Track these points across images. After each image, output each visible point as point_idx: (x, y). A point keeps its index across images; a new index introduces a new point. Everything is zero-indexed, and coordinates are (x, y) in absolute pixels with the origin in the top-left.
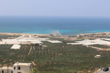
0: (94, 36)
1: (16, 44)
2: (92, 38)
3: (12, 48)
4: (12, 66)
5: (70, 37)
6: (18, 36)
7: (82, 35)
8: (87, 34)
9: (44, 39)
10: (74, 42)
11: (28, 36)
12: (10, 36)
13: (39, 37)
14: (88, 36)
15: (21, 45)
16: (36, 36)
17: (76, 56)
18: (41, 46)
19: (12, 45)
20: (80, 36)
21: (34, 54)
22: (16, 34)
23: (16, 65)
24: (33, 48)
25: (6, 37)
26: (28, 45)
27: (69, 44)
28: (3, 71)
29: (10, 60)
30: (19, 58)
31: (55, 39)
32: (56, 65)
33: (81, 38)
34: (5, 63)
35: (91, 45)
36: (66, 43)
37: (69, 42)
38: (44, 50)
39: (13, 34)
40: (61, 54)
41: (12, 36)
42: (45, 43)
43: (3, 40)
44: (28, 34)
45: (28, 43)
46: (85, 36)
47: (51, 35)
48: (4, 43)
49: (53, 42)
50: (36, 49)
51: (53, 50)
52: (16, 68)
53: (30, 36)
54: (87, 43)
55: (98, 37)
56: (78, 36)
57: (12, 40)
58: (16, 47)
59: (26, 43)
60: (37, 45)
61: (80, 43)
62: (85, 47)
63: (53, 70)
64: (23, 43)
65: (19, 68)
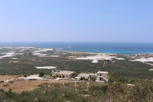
0: (148, 56)
1: (95, 59)
2: (146, 57)
3: (92, 62)
4: (96, 73)
5: (130, 56)
6: (96, 55)
7: (139, 55)
8: (143, 54)
9: (113, 57)
10: (133, 59)
11: (102, 55)
12: (91, 55)
13: (110, 55)
14: (144, 55)
15: (98, 60)
16: (107, 55)
17: (136, 69)
18: (111, 62)
19: (93, 60)
20: (138, 56)
21: (106, 67)
22: (95, 53)
23: (98, 72)
24: (106, 63)
25: (89, 55)
26: (103, 61)
27: (130, 60)
28: (90, 76)
29: (92, 69)
30: (97, 69)
31: (120, 57)
32: (121, 75)
33: (139, 57)
34: (89, 71)
35: (146, 62)
36: (128, 60)
37: (130, 59)
38: (113, 64)
39: (93, 53)
40: (125, 67)
41: (93, 55)
42: (113, 59)
43: (87, 57)
44: (102, 54)
45: (103, 59)
46: (142, 55)
47: (118, 54)
48: (88, 59)
49: (119, 59)
50: (108, 63)
51: (119, 64)
52: (99, 75)
53: (104, 55)
54: (143, 60)
55: (151, 56)
56: (136, 55)
57: (93, 57)
58: (95, 61)
59: (101, 60)
60: (108, 61)
61: (138, 60)
62: (142, 63)
63: (119, 78)
64: (99, 59)
65: (101, 75)
